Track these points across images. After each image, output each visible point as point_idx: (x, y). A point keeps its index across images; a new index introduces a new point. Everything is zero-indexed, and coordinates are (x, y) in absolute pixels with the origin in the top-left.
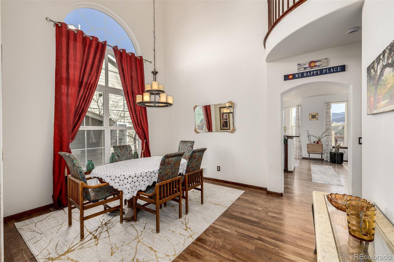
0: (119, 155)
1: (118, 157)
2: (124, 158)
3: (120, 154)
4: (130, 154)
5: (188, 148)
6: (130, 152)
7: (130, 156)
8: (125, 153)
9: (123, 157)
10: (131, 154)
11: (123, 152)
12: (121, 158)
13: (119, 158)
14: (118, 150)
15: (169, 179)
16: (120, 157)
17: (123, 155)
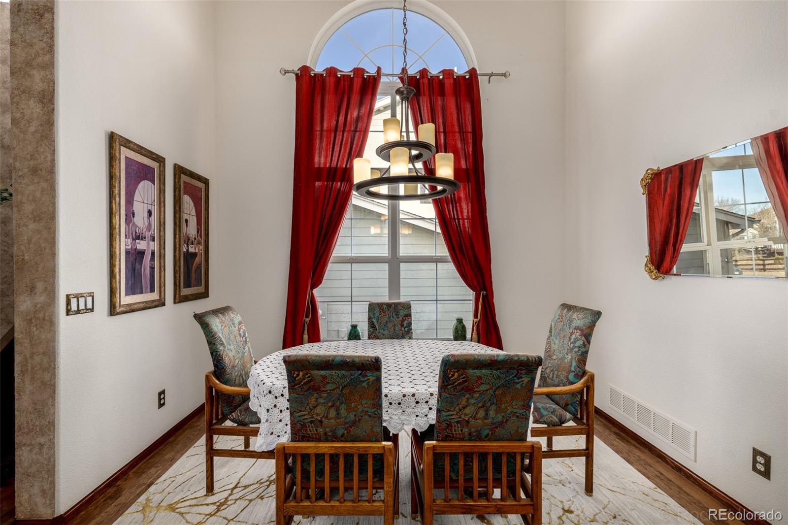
0: (376, 323)
1: (372, 327)
2: (386, 332)
3: (379, 322)
4: (402, 325)
5: (572, 334)
6: (403, 321)
7: (403, 329)
8: (390, 322)
9: (385, 330)
10: (405, 326)
11: (386, 319)
12: (378, 331)
13: (373, 332)
14: (375, 312)
15: (335, 439)
16: (377, 328)
17: (386, 326)
